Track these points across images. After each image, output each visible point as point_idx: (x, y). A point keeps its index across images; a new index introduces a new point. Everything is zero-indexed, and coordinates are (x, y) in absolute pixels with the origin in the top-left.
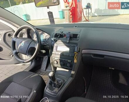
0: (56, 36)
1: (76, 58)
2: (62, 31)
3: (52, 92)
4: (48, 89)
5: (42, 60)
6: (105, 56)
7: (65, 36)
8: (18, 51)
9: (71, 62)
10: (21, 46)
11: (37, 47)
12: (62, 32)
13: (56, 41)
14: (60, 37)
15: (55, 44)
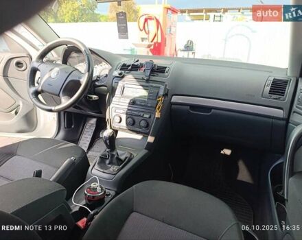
0: (124, 67)
1: (158, 109)
2: (136, 60)
3: (105, 171)
4: (96, 167)
5: (81, 129)
6: (213, 110)
7: (142, 67)
8: (40, 89)
9: (150, 117)
10: (50, 77)
11: (84, 81)
12: (138, 61)
13: (123, 77)
14: (131, 70)
15: (120, 82)
